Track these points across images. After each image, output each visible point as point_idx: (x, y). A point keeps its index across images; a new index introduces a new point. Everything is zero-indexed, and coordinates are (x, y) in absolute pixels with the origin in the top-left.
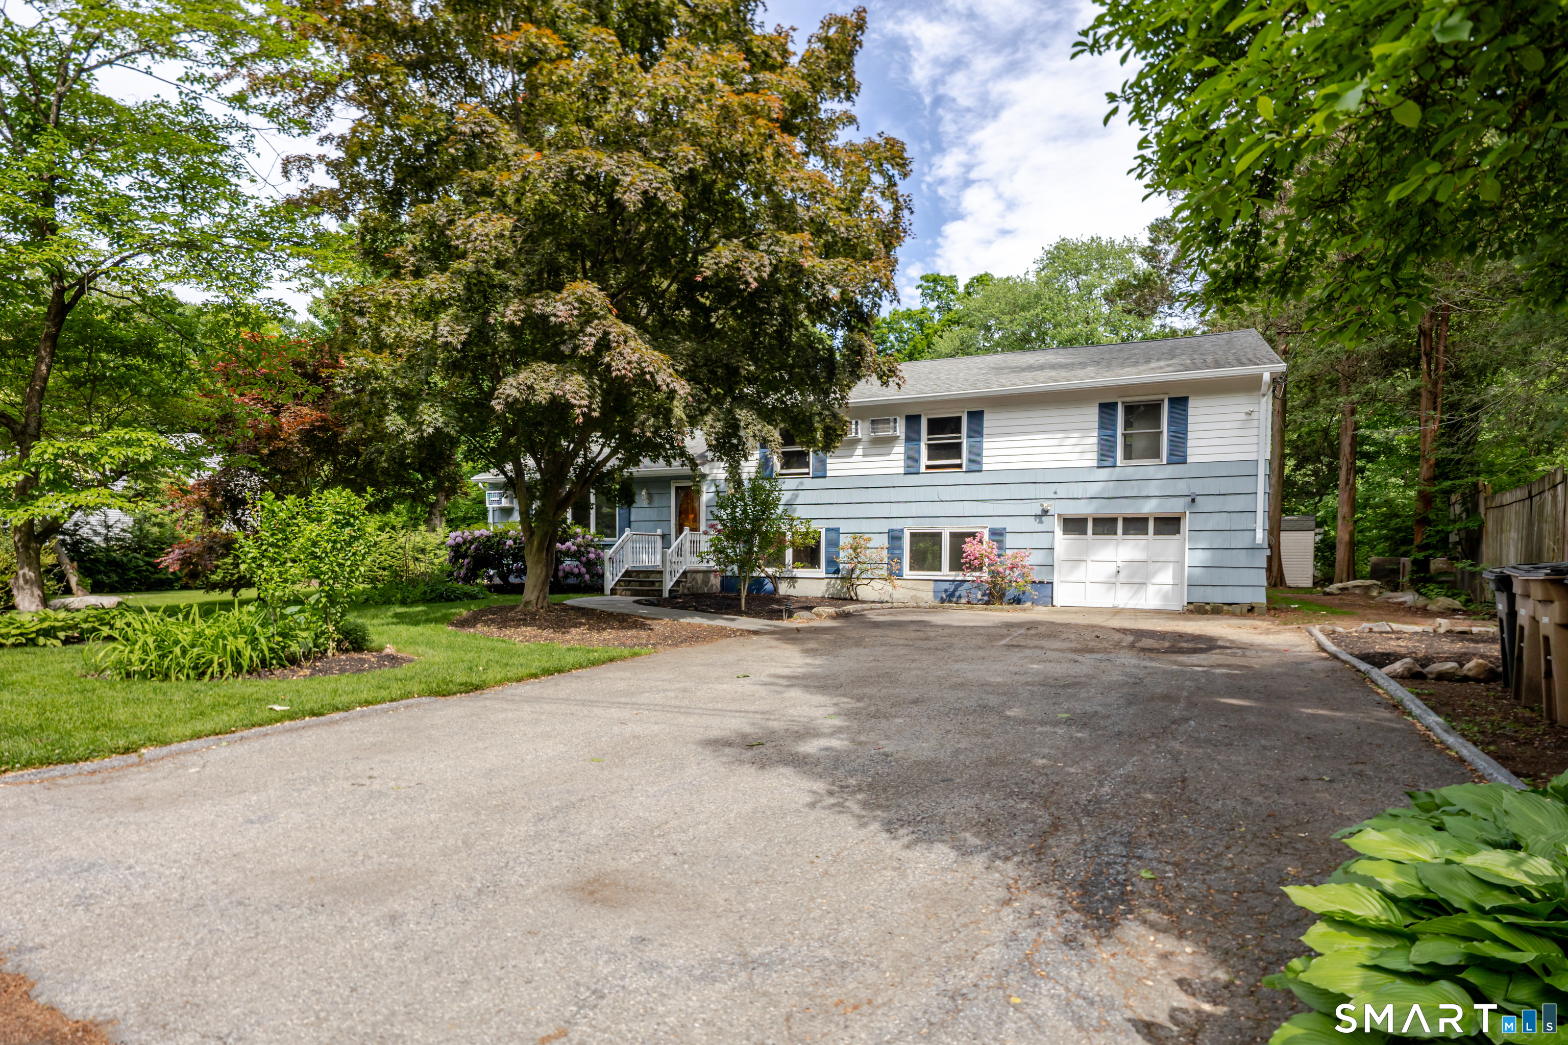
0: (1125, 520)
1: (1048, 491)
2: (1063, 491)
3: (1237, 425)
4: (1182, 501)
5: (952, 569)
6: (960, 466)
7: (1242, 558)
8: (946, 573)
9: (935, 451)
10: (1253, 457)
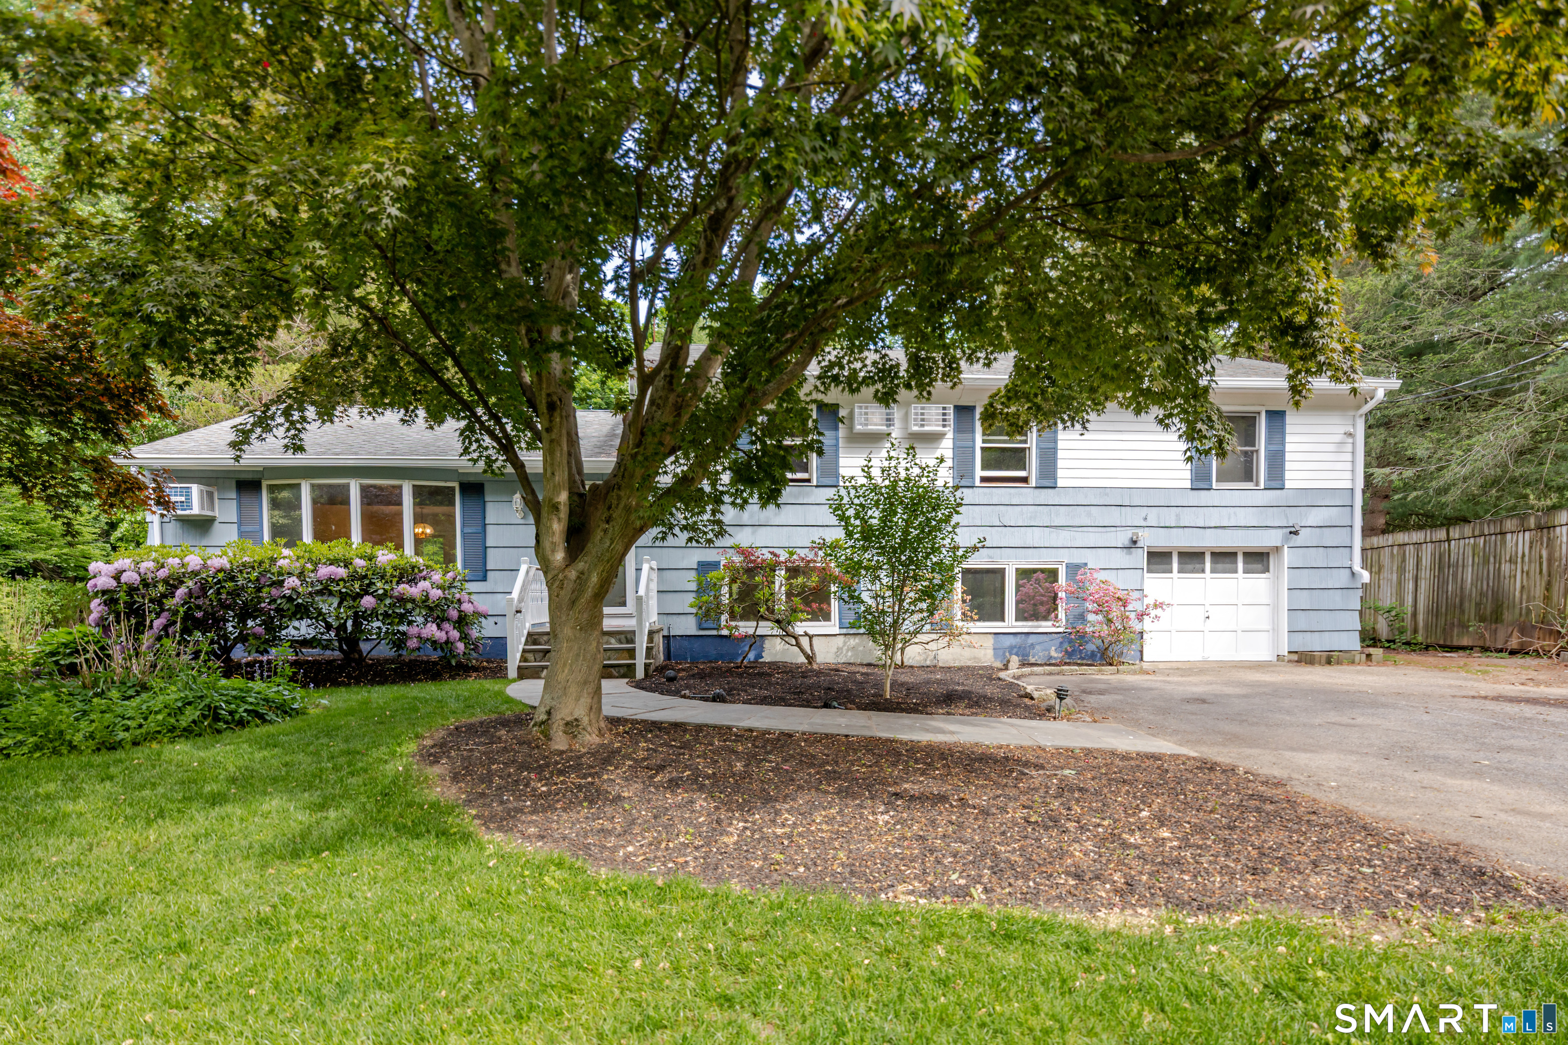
0: (1213, 554)
1: (1135, 517)
2: (1154, 517)
3: (1331, 448)
4: (1280, 532)
5: (1021, 616)
6: (1025, 480)
7: (1336, 599)
8: (1011, 623)
9: (994, 458)
10: (1348, 485)
